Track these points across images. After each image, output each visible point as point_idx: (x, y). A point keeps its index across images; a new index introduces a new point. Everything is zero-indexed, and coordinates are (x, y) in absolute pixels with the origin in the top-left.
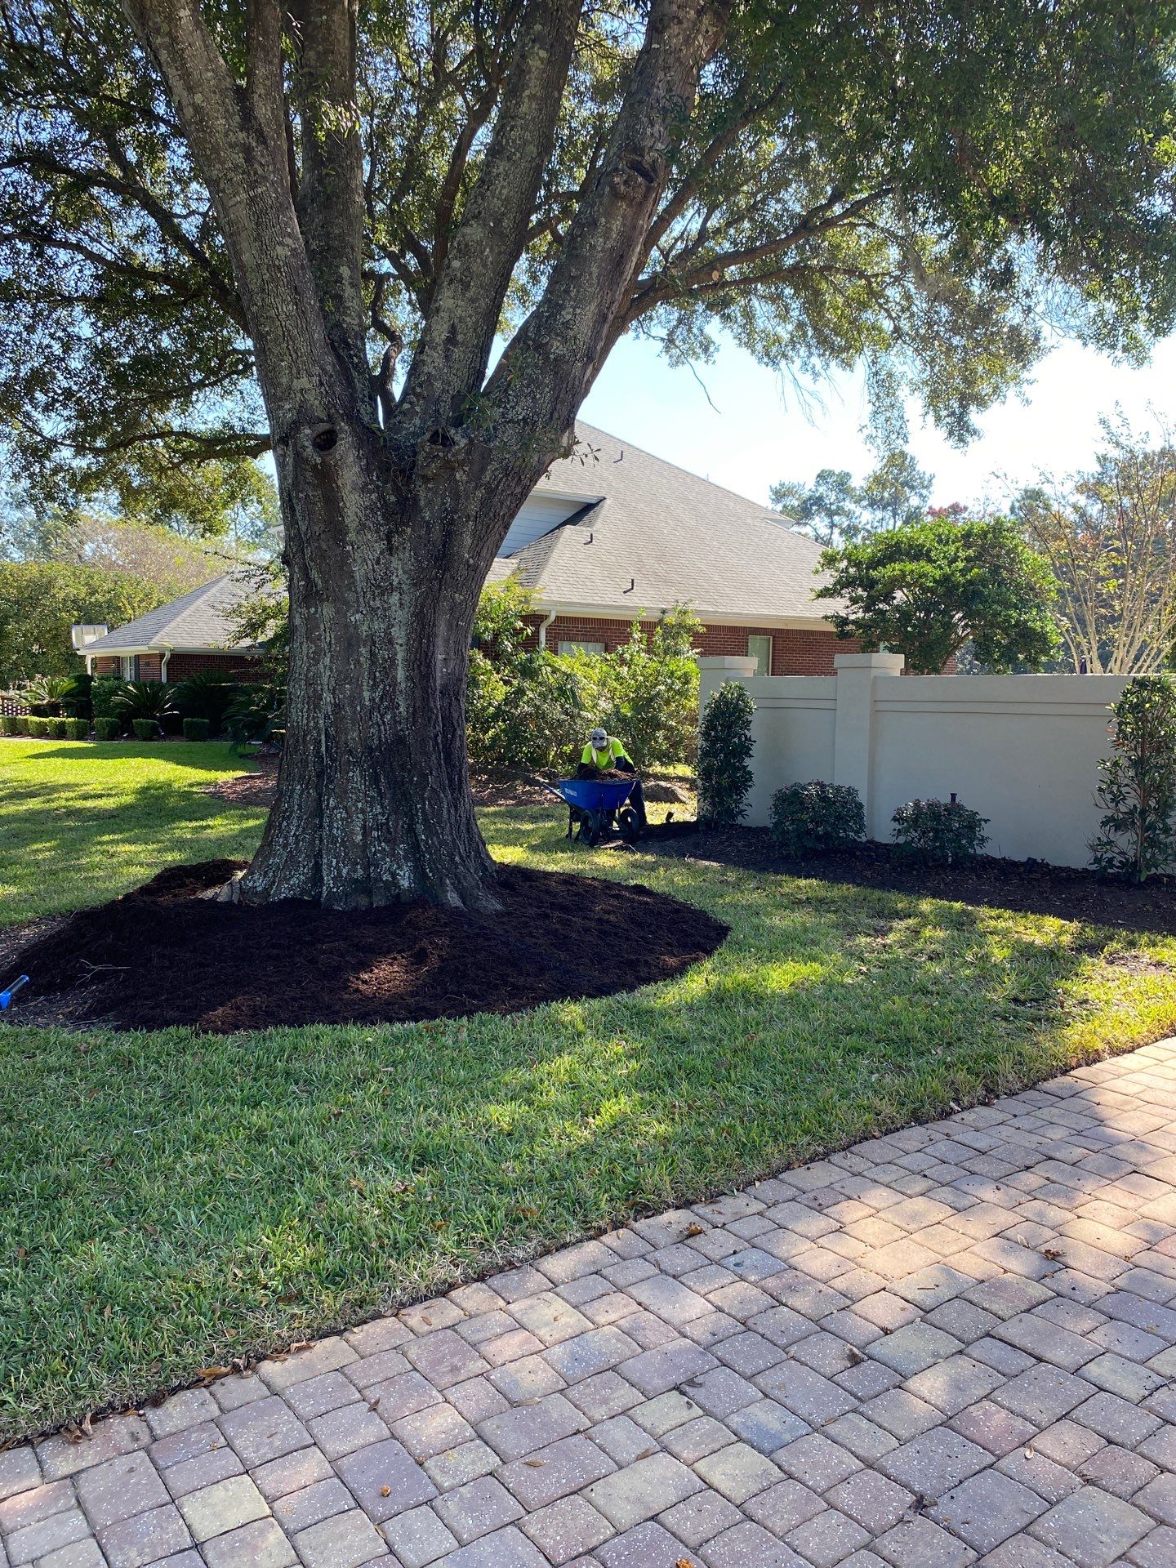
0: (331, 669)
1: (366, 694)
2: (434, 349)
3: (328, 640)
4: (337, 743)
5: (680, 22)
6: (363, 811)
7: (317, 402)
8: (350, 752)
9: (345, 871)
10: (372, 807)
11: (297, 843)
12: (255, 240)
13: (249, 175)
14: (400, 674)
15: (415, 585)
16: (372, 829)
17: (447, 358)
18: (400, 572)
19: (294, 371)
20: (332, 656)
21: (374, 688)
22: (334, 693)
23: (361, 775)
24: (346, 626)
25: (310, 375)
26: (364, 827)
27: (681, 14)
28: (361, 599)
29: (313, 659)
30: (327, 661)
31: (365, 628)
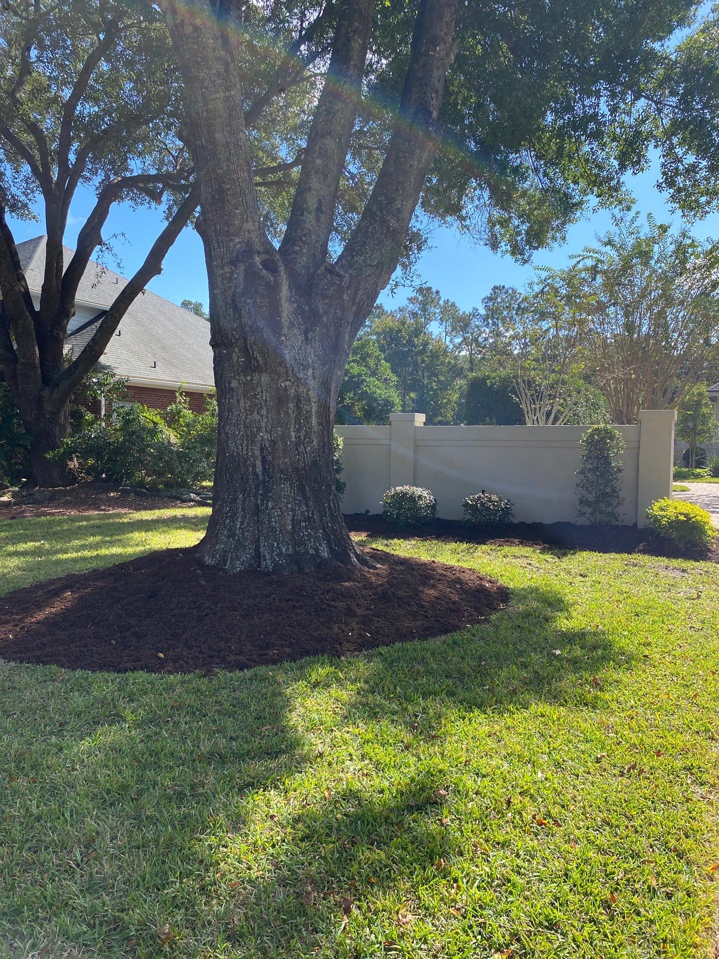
0: (267, 417)
1: (293, 434)
2: (310, 213)
3: (264, 398)
4: (274, 466)
5: (445, 43)
6: (292, 510)
7: (257, 240)
8: (282, 472)
9: (284, 550)
10: (299, 506)
11: (243, 534)
12: (227, 126)
13: (227, 81)
14: (314, 421)
15: (323, 364)
16: (301, 521)
17: (318, 220)
18: (313, 355)
19: (245, 217)
20: (268, 409)
21: (298, 431)
22: (270, 433)
23: (291, 487)
24: (278, 389)
25: (254, 221)
26: (293, 520)
27: (446, 38)
28: (290, 372)
29: (249, 410)
30: (264, 412)
31: (293, 391)
